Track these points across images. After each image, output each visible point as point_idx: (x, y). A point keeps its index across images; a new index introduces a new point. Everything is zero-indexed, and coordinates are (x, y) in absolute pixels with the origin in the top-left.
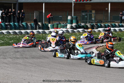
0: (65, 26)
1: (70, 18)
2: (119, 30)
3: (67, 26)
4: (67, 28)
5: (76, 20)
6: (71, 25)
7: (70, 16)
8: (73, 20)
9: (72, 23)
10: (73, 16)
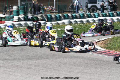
0: (11, 19)
1: (16, 8)
2: (86, 21)
3: (14, 18)
4: (14, 20)
5: (23, 11)
6: (18, 17)
7: (16, 6)
8: (20, 11)
9: (18, 15)
10: (19, 5)
